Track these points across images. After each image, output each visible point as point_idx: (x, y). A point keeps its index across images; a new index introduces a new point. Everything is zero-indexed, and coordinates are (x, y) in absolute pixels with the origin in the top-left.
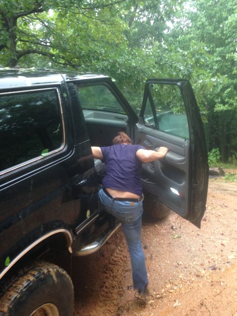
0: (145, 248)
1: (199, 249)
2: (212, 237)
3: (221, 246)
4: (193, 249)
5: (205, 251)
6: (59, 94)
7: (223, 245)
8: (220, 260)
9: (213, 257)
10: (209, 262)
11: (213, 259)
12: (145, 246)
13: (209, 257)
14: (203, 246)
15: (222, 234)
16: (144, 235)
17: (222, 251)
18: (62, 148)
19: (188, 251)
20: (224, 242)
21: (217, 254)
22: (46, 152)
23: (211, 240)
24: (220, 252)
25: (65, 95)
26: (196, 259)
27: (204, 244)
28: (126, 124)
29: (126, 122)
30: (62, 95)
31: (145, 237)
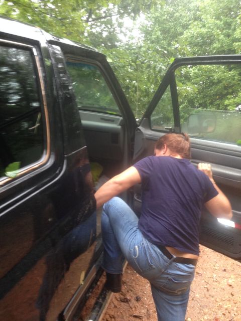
0: (138, 299)
1: (205, 296)
2: (215, 275)
3: (229, 288)
4: (197, 296)
5: (213, 297)
6: (37, 59)
7: (230, 286)
8: (235, 309)
9: (226, 307)
10: (224, 314)
11: (226, 309)
12: (137, 297)
13: (220, 307)
14: (208, 290)
15: (225, 270)
16: (134, 280)
17: (233, 295)
18: (45, 160)
19: (193, 300)
20: (230, 282)
21: (229, 301)
22: (15, 169)
23: (215, 280)
24: (231, 296)
25: (48, 63)
26: (206, 310)
27: (208, 286)
28: (120, 127)
29: (120, 125)
30: (42, 61)
31: (134, 283)
